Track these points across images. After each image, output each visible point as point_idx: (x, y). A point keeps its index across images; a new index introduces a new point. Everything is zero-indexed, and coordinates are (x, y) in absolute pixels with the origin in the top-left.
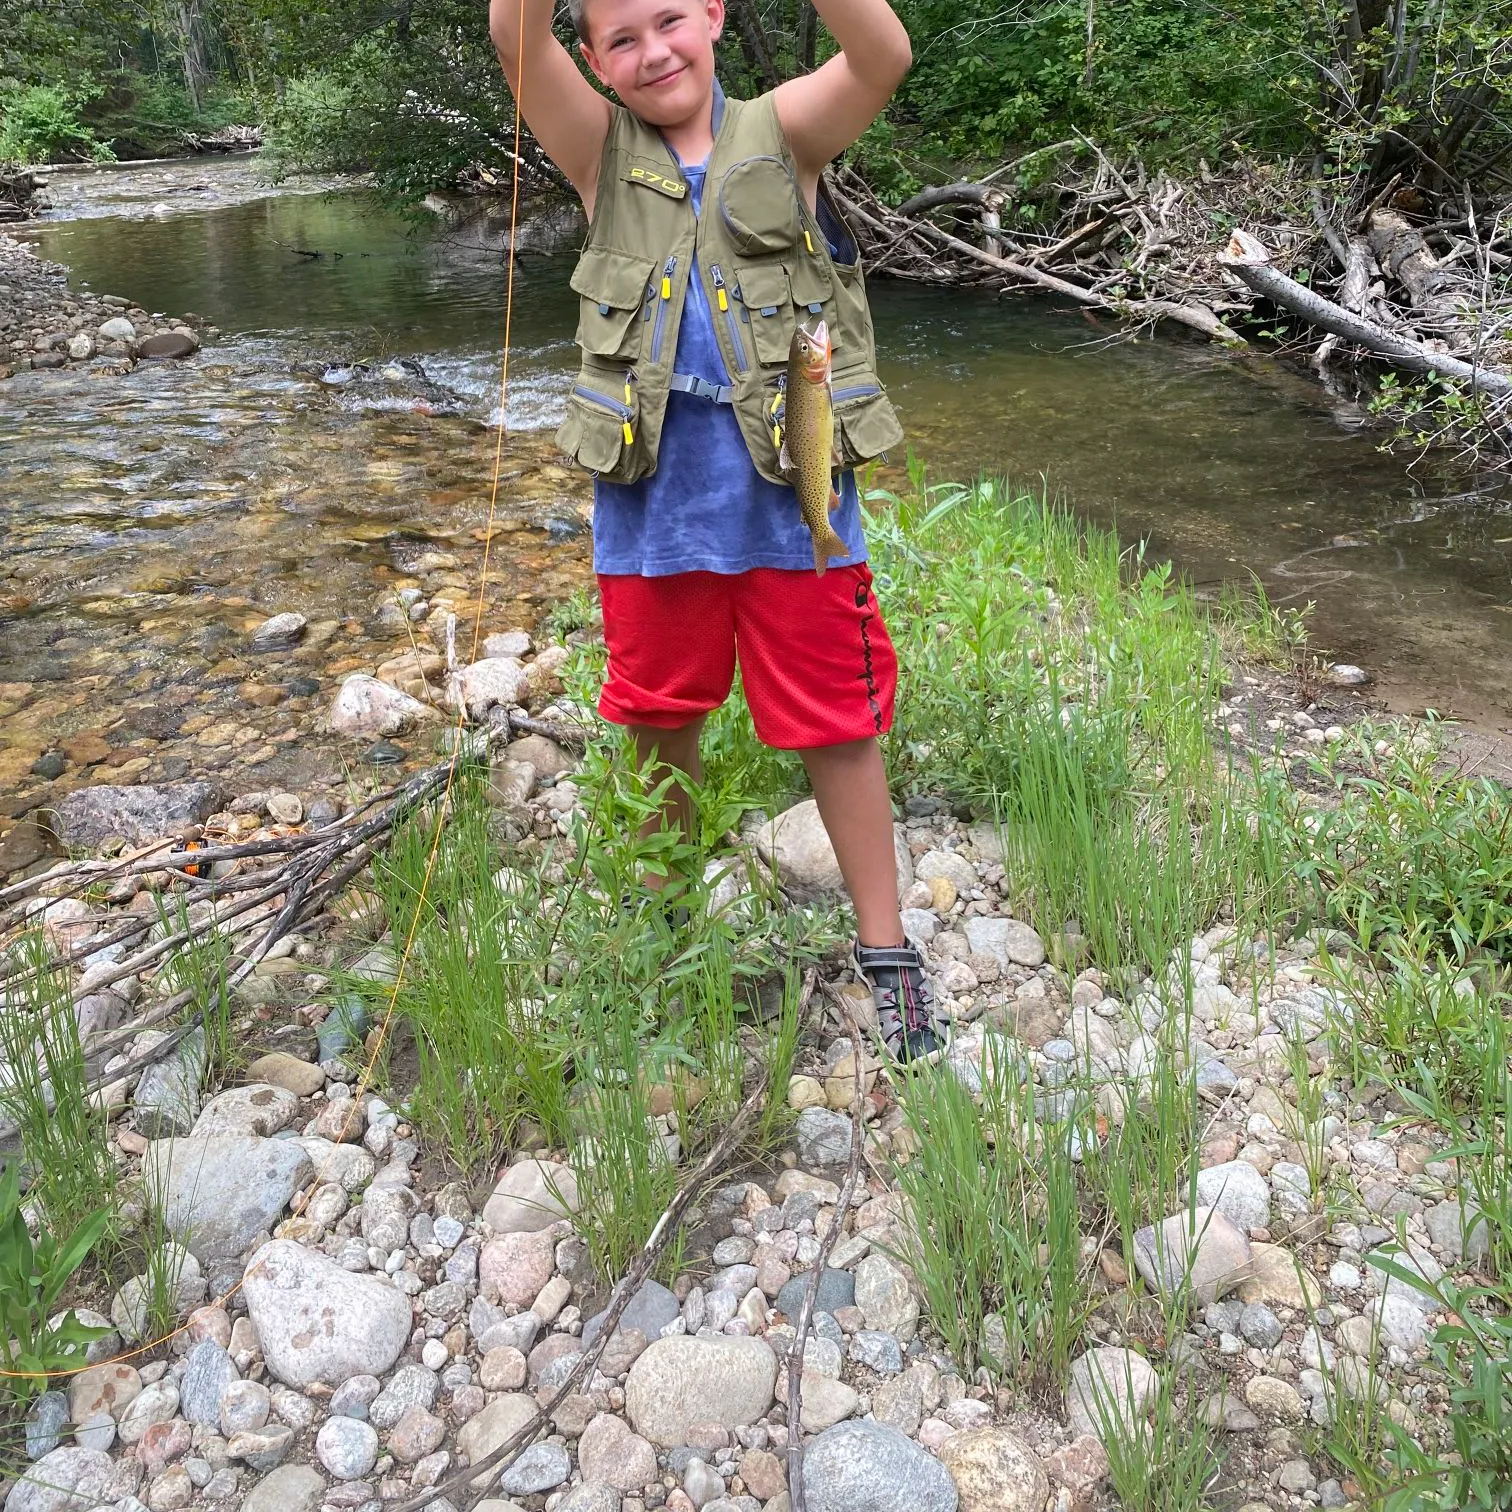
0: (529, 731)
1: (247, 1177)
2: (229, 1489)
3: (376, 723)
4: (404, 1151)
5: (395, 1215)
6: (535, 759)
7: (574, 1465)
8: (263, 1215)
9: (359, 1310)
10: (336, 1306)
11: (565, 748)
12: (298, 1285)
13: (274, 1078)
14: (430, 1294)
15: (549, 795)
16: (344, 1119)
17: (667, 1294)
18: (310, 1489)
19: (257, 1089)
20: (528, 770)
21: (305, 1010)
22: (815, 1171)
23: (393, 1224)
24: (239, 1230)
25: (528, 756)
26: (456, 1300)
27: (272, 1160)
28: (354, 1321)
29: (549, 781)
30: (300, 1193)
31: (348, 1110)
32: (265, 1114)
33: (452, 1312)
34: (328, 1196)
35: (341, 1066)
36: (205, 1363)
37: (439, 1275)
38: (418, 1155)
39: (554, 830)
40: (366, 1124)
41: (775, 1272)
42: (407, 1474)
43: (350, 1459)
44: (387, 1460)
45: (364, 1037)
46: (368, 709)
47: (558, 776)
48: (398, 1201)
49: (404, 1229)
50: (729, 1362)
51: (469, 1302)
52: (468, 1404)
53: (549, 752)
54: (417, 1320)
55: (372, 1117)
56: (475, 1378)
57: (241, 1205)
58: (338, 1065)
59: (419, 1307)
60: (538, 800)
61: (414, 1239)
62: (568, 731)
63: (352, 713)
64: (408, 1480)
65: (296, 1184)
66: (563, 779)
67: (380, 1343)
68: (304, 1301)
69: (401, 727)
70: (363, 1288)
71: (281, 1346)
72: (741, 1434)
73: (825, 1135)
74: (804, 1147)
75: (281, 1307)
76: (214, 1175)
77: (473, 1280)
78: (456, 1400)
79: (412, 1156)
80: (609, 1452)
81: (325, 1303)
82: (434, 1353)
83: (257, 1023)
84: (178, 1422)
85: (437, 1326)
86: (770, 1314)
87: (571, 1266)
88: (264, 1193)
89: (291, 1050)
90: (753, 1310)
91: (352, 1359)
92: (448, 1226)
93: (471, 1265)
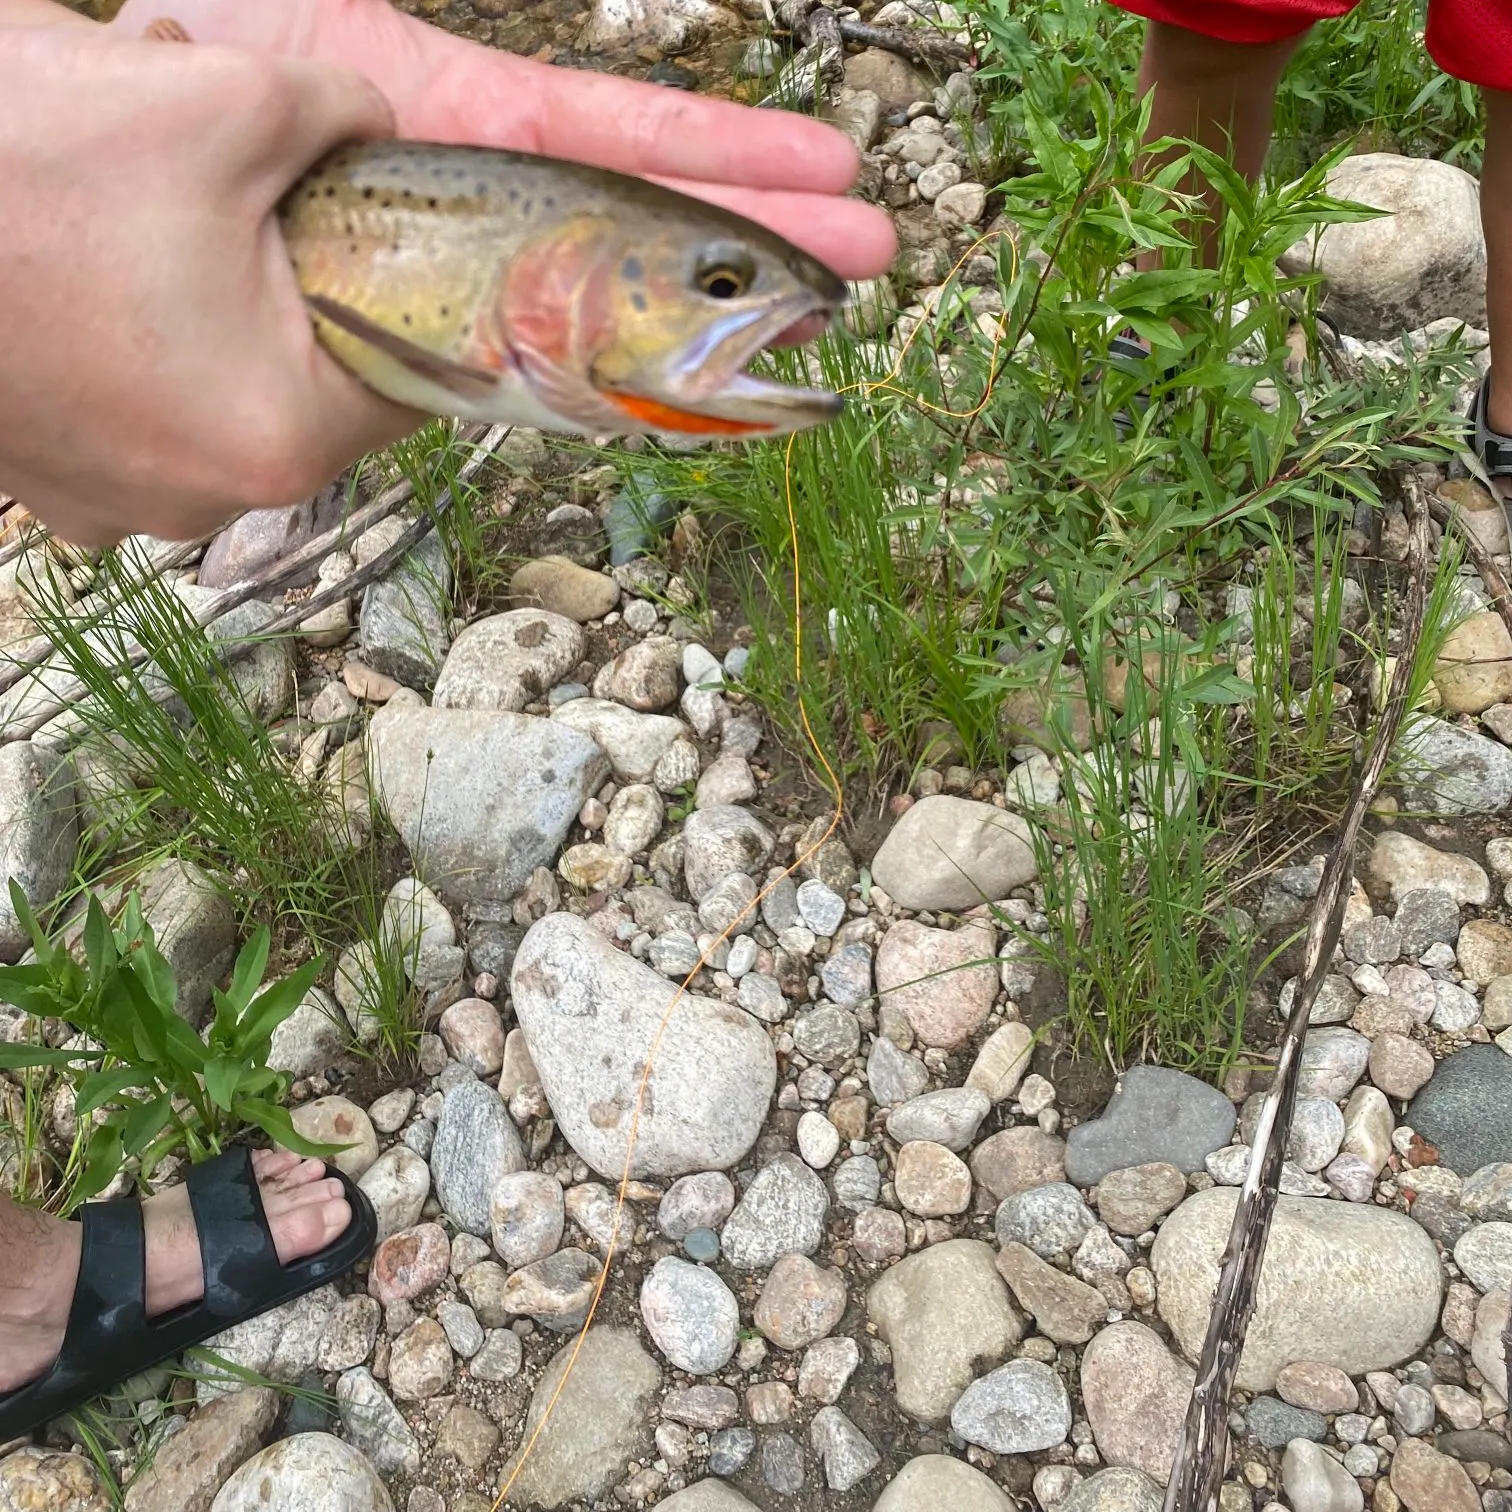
0: (865, 43)
1: (513, 777)
2: (510, 1368)
3: (652, 36)
4: (740, 734)
5: (736, 880)
6: (876, 85)
7: (1077, 1408)
8: (541, 839)
9: (691, 1072)
10: (656, 1062)
11: (921, 67)
12: (592, 1010)
13: (547, 599)
14: (801, 1025)
15: (900, 140)
16: (648, 680)
17: (1216, 1100)
18: (636, 1392)
19: (525, 616)
20: (869, 104)
21: (586, 477)
22: (1432, 831)
23: (733, 896)
24: (508, 861)
25: (866, 80)
26: (844, 1040)
27: (548, 754)
28: (684, 1092)
29: (899, 118)
30: (592, 802)
31: (653, 665)
32: (536, 662)
33: (841, 1059)
34: (633, 812)
35: (639, 577)
36: (464, 1123)
37: (812, 990)
38: (761, 743)
39: (913, 193)
40: (681, 682)
41: (1408, 1063)
42: (790, 1374)
43: (696, 1348)
44: (754, 1350)
45: (669, 532)
46: (641, 15)
47: (913, 109)
48: (738, 852)
49: (752, 904)
50: (1360, 1278)
51: (864, 1040)
52: (881, 1243)
53: (896, 76)
54: (786, 1069)
55: (691, 671)
56: (888, 1195)
57: (507, 823)
58: (637, 575)
59: (785, 1044)
60: (886, 147)
61: (769, 915)
62: (925, 42)
63: (621, 20)
64: (794, 1386)
65: (584, 790)
66: (919, 114)
67: (729, 1123)
68: (603, 1043)
69: (687, 40)
70: (692, 1029)
71: (575, 1117)
72: (1382, 1394)
73: (1449, 770)
74: (1410, 790)
75: (569, 1048)
76: (466, 770)
77: (868, 1004)
78: (860, 1236)
79: (753, 743)
80: (1142, 1411)
81: (637, 1053)
82: (817, 1137)
83: (522, 501)
84: (428, 1233)
85: (818, 1083)
86: (1404, 1137)
87: (1027, 987)
88: (540, 804)
89: (571, 549)
90: (1374, 1135)
91: (687, 1151)
92: (819, 901)
93: (864, 979)
